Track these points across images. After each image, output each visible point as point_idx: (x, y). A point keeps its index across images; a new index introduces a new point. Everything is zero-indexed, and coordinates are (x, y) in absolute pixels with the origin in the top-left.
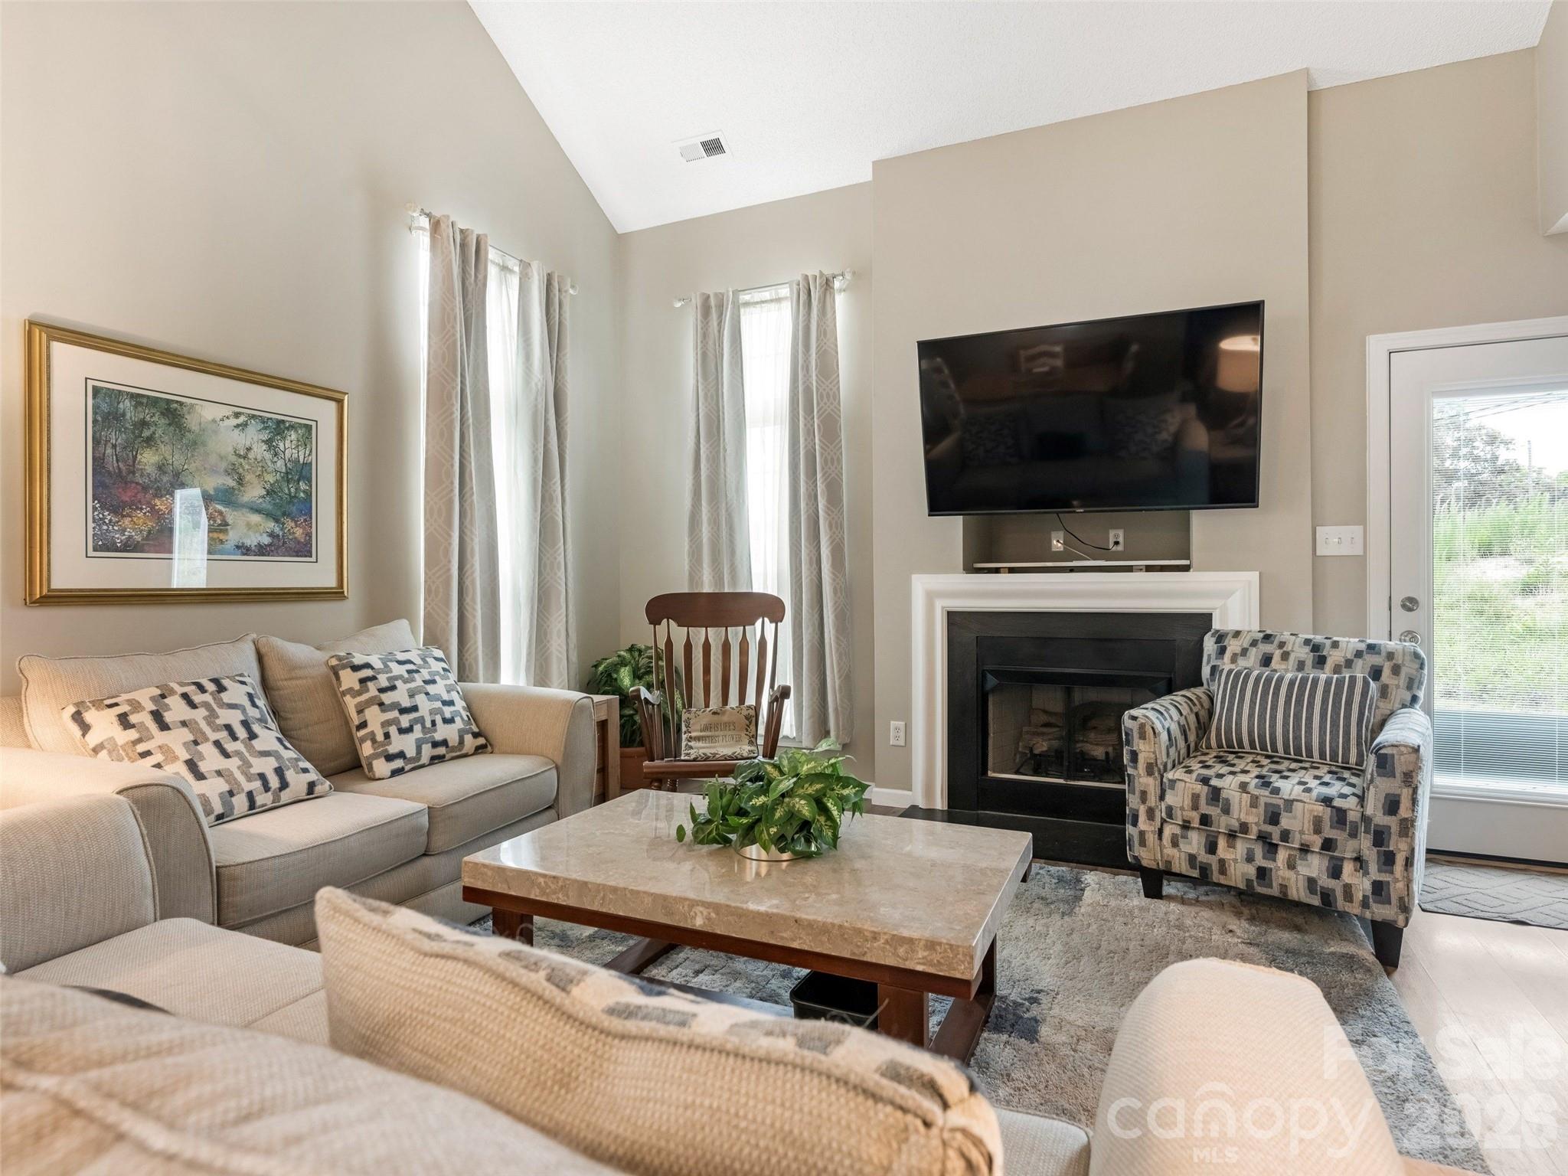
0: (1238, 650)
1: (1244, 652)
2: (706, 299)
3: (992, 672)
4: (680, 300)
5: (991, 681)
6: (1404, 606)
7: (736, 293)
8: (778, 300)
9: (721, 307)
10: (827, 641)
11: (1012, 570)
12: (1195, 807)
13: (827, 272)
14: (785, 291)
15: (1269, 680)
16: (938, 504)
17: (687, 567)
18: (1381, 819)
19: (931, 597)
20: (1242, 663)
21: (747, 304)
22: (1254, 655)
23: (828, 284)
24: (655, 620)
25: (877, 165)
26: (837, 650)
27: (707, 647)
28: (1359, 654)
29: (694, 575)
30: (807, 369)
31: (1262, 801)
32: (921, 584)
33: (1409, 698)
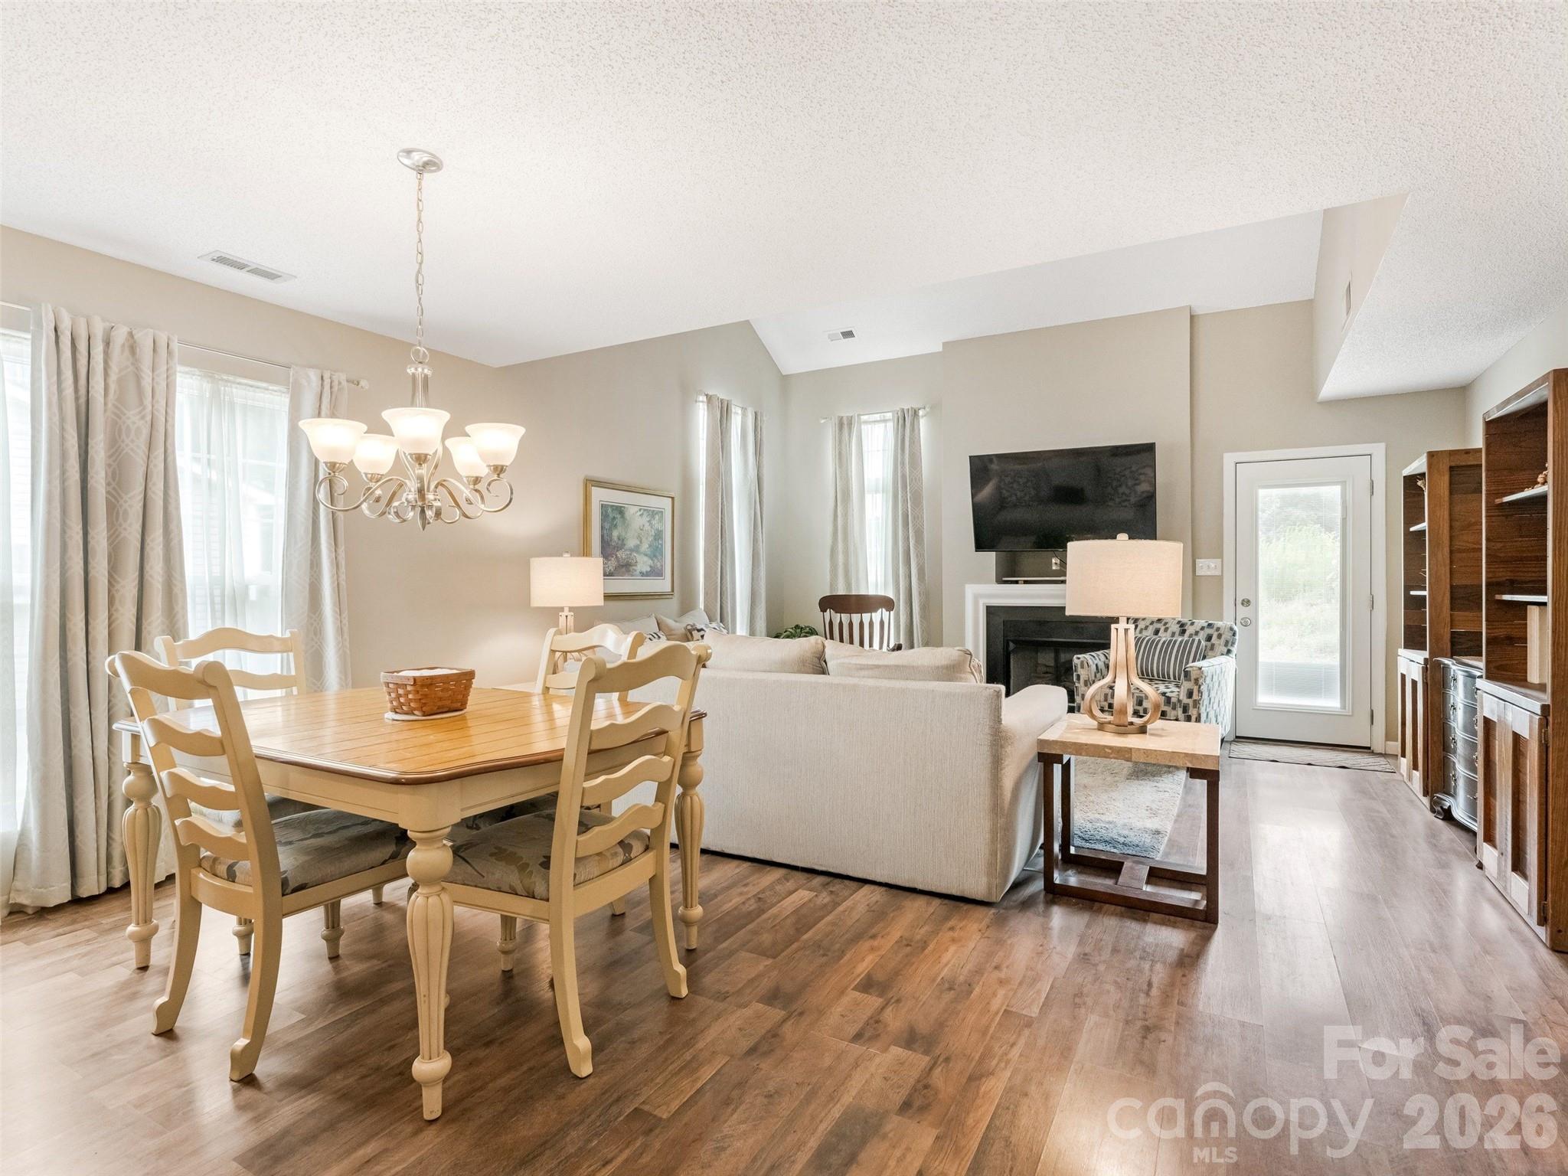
0: (1143, 627)
1: (1146, 628)
2: (841, 419)
3: (1012, 641)
4: (824, 419)
5: (1012, 646)
6: (1243, 604)
7: (859, 415)
8: (885, 421)
9: (850, 424)
10: (915, 623)
11: (1026, 582)
12: (1106, 700)
13: (915, 406)
14: (889, 415)
15: (1153, 641)
16: (981, 545)
17: (829, 580)
18: (1186, 701)
19: (976, 598)
20: (1145, 633)
21: (866, 422)
22: (1151, 629)
23: (915, 413)
24: (823, 610)
25: (945, 344)
26: (921, 628)
27: (841, 624)
28: (1203, 628)
29: (833, 585)
30: (903, 463)
31: (1136, 695)
32: (970, 590)
33: (1226, 651)
